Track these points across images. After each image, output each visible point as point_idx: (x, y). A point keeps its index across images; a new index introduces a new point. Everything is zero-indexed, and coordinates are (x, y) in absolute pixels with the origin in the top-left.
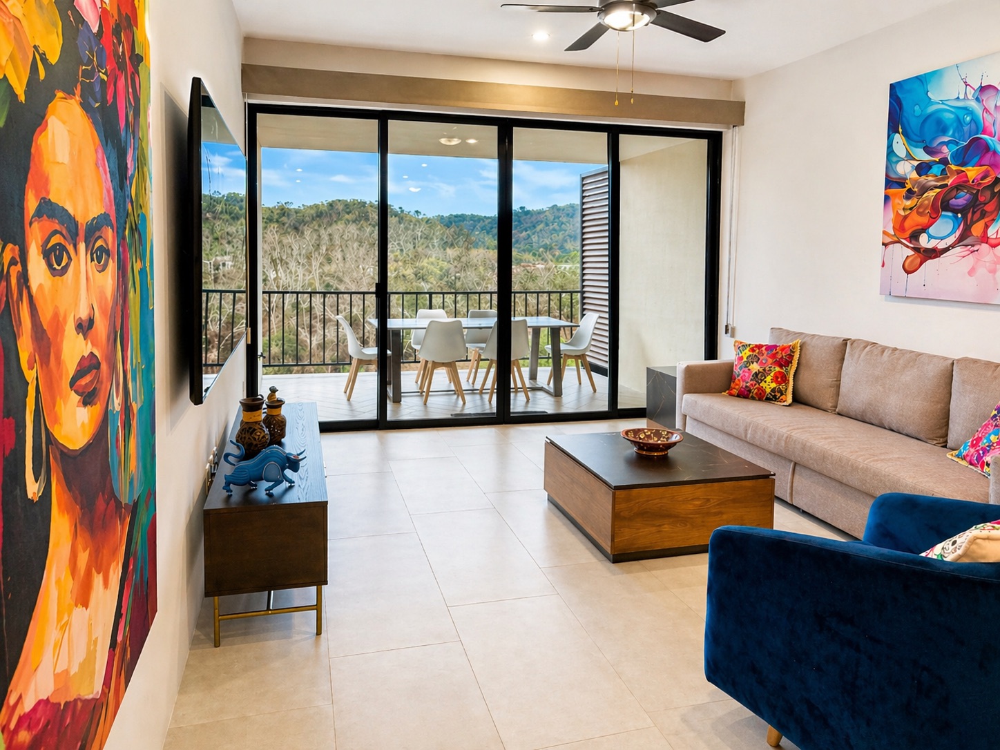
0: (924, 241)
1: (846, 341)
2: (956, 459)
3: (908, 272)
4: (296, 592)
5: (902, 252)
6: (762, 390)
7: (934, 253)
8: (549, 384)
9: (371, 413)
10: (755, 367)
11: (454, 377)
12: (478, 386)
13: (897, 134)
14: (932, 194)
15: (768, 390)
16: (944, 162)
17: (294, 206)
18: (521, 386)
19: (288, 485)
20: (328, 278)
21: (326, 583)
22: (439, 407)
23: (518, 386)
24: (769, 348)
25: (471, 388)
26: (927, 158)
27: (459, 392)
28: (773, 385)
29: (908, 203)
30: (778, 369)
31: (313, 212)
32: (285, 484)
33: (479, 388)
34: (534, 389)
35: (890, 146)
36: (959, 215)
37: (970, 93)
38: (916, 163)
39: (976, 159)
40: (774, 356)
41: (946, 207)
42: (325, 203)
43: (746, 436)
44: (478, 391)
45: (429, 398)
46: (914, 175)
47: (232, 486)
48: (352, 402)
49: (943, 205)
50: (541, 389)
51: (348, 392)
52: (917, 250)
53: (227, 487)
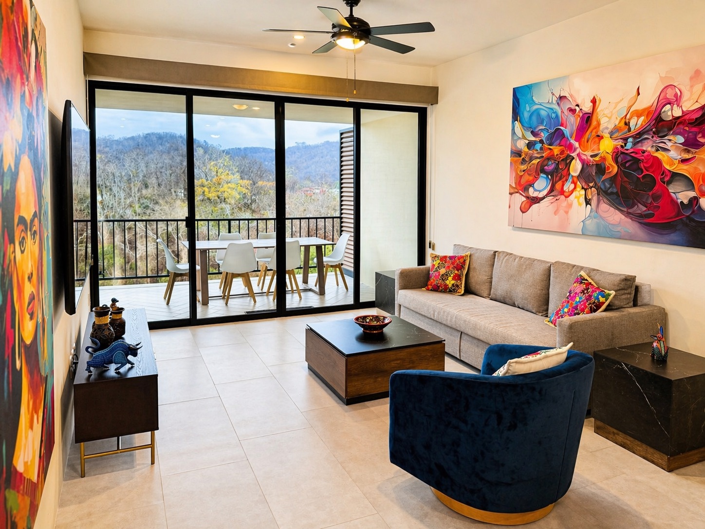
0: (532, 192)
1: (495, 252)
2: (548, 323)
3: (523, 212)
4: (137, 436)
5: (520, 199)
6: (446, 285)
7: (537, 200)
8: (316, 286)
9: (185, 315)
10: (443, 271)
11: (248, 284)
12: (265, 290)
13: (516, 122)
14: (535, 162)
15: (450, 286)
16: (541, 142)
17: (116, 138)
18: (296, 289)
19: (130, 366)
20: (145, 201)
21: (157, 429)
22: (238, 307)
23: (294, 289)
24: (451, 258)
25: (261, 292)
26: (532, 138)
27: (251, 294)
28: (453, 282)
29: (523, 167)
30: (456, 272)
31: (131, 143)
32: (128, 366)
33: (266, 291)
34: (306, 290)
35: (513, 129)
36: (550, 177)
37: (555, 99)
38: (527, 142)
39: (558, 141)
40: (453, 263)
41: (543, 171)
42: (141, 135)
43: (434, 316)
44: (266, 294)
45: (229, 300)
46: (526, 149)
47: (92, 369)
48: (171, 307)
49: (541, 169)
50: (310, 290)
51: (167, 299)
52: (527, 197)
53: (88, 370)
